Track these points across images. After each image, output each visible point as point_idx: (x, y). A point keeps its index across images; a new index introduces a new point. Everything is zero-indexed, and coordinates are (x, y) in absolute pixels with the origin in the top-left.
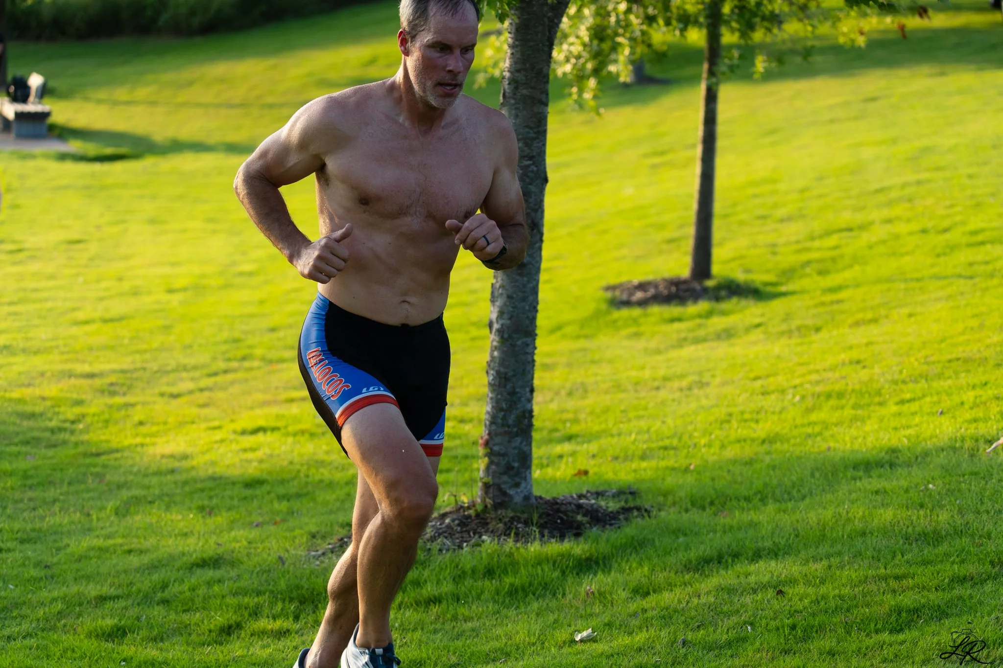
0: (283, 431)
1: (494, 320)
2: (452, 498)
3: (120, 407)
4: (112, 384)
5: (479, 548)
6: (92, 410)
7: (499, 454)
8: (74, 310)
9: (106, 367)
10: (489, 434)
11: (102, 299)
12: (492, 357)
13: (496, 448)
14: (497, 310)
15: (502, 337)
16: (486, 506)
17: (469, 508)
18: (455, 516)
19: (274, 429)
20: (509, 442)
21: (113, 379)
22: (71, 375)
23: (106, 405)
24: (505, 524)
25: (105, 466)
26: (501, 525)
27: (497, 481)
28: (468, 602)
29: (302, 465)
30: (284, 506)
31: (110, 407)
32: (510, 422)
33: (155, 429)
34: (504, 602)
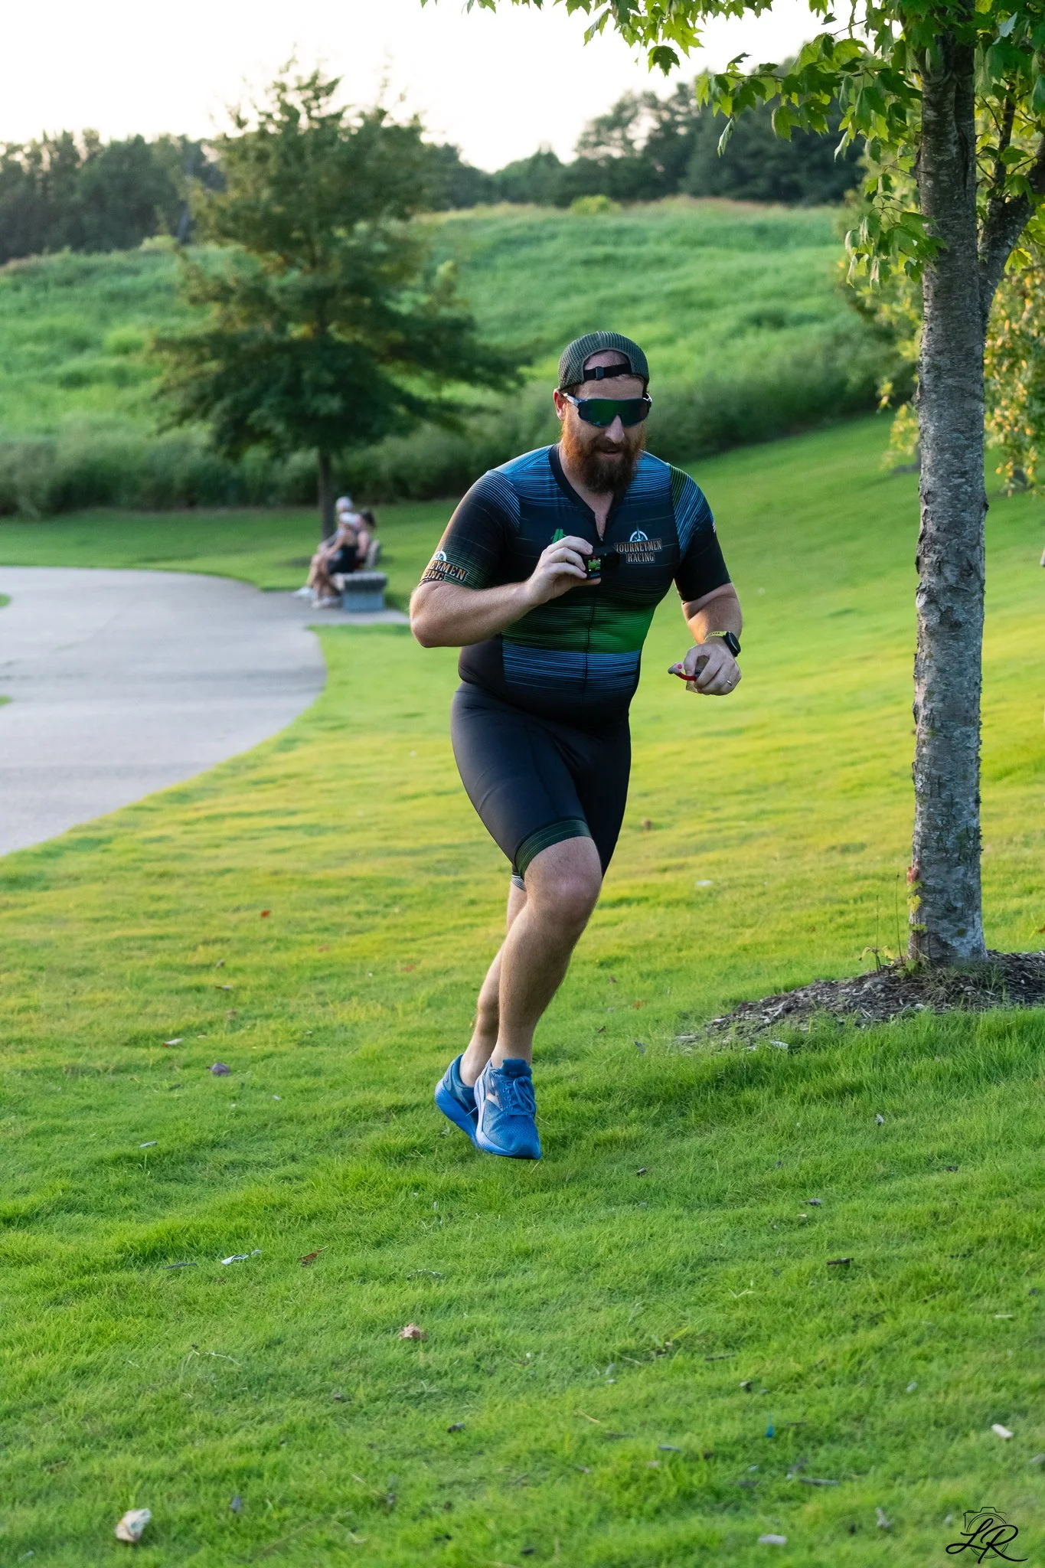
0: (651, 902)
1: (921, 704)
2: (872, 955)
3: (445, 886)
4: (439, 861)
5: (912, 1020)
6: (410, 890)
7: (933, 891)
8: (403, 783)
9: (435, 842)
10: (920, 863)
11: (436, 772)
12: (920, 755)
13: (930, 882)
14: (924, 689)
15: (932, 727)
16: (920, 964)
17: (896, 967)
18: (877, 980)
19: (640, 901)
20: (948, 872)
21: (442, 855)
22: (390, 853)
23: (431, 883)
24: (948, 987)
25: (420, 951)
26: (942, 988)
27: (933, 928)
28: (899, 1091)
29: (675, 937)
30: (649, 985)
31: (435, 886)
32: (949, 845)
33: (488, 907)
34: (949, 1090)
